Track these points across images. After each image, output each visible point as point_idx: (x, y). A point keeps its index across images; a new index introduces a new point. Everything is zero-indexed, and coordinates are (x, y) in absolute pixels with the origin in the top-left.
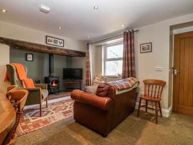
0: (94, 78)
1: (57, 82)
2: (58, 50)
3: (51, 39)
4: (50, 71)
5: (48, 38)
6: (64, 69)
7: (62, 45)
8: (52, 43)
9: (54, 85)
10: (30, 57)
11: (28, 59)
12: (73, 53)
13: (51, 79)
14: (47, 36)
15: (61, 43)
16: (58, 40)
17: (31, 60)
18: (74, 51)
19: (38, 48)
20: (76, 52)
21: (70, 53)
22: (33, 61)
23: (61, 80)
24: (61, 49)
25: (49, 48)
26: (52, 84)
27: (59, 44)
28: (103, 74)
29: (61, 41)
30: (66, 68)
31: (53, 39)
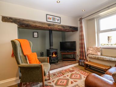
0: (88, 50)
1: (56, 53)
2: (56, 27)
3: (50, 17)
4: (51, 44)
5: (48, 16)
6: (60, 42)
7: (59, 22)
8: (51, 20)
9: (54, 56)
10: (36, 35)
11: (35, 36)
12: (68, 28)
13: (52, 51)
14: (47, 15)
15: (58, 20)
16: (56, 18)
17: (37, 36)
18: (69, 27)
19: (41, 26)
20: (71, 27)
21: (66, 28)
22: (38, 37)
23: (59, 51)
24: (59, 26)
25: (49, 25)
26: (53, 55)
27: (56, 21)
28: (97, 46)
29: (58, 18)
30: (61, 41)
31: (52, 17)
